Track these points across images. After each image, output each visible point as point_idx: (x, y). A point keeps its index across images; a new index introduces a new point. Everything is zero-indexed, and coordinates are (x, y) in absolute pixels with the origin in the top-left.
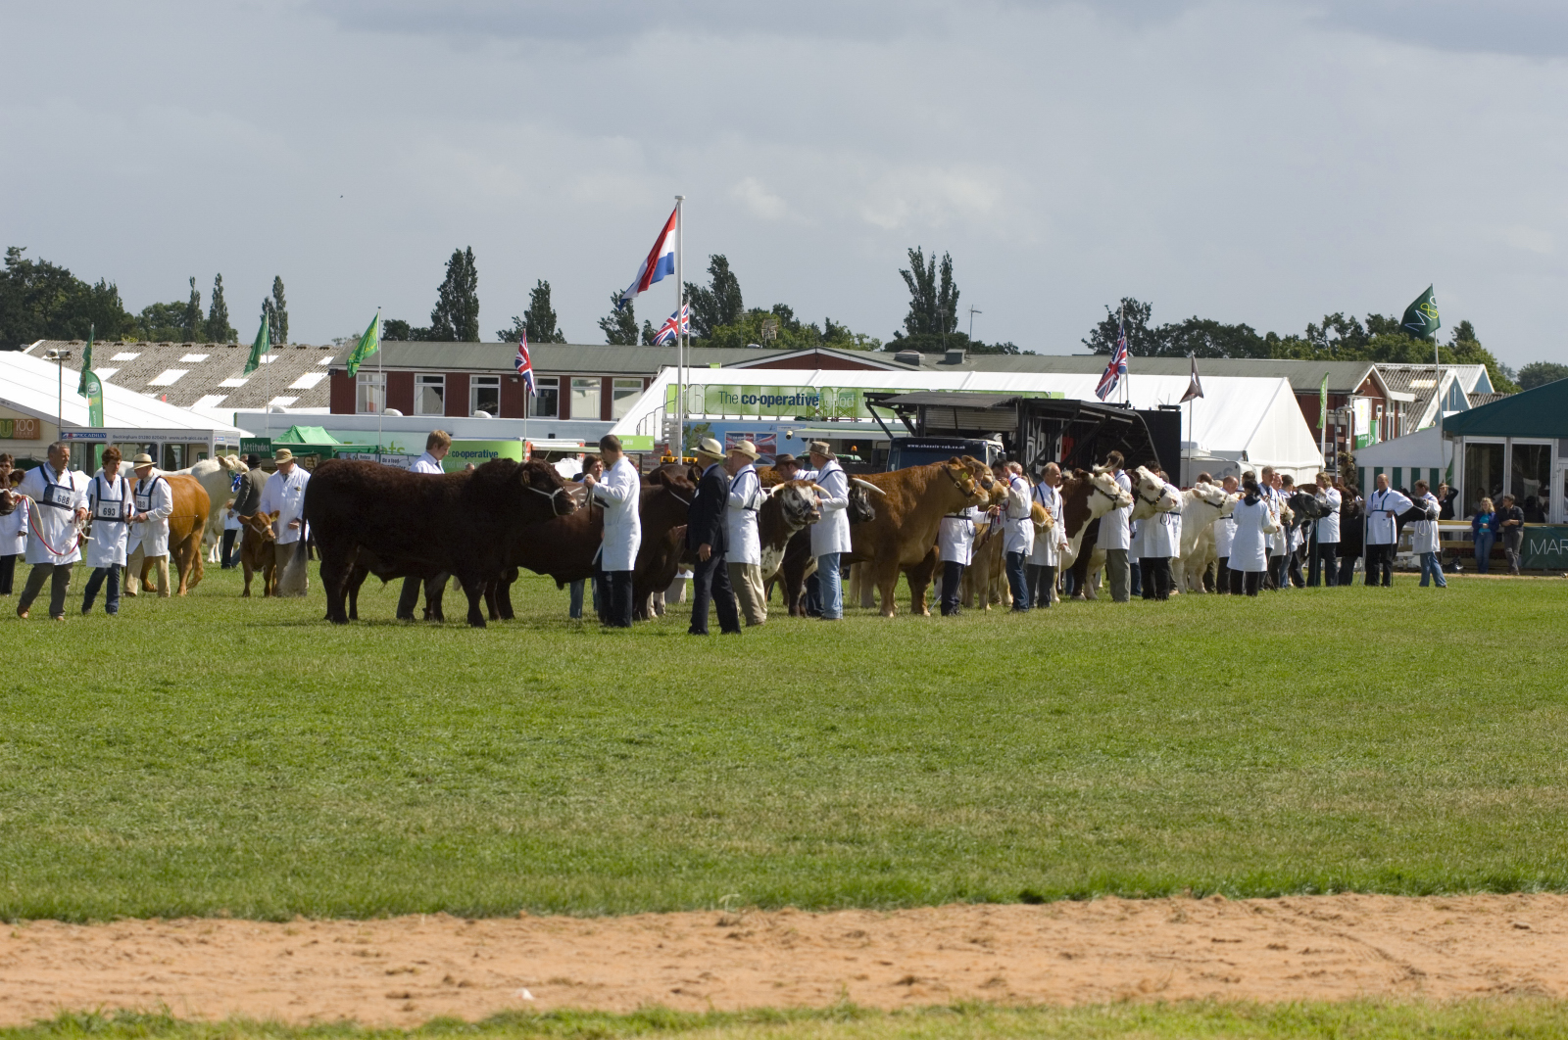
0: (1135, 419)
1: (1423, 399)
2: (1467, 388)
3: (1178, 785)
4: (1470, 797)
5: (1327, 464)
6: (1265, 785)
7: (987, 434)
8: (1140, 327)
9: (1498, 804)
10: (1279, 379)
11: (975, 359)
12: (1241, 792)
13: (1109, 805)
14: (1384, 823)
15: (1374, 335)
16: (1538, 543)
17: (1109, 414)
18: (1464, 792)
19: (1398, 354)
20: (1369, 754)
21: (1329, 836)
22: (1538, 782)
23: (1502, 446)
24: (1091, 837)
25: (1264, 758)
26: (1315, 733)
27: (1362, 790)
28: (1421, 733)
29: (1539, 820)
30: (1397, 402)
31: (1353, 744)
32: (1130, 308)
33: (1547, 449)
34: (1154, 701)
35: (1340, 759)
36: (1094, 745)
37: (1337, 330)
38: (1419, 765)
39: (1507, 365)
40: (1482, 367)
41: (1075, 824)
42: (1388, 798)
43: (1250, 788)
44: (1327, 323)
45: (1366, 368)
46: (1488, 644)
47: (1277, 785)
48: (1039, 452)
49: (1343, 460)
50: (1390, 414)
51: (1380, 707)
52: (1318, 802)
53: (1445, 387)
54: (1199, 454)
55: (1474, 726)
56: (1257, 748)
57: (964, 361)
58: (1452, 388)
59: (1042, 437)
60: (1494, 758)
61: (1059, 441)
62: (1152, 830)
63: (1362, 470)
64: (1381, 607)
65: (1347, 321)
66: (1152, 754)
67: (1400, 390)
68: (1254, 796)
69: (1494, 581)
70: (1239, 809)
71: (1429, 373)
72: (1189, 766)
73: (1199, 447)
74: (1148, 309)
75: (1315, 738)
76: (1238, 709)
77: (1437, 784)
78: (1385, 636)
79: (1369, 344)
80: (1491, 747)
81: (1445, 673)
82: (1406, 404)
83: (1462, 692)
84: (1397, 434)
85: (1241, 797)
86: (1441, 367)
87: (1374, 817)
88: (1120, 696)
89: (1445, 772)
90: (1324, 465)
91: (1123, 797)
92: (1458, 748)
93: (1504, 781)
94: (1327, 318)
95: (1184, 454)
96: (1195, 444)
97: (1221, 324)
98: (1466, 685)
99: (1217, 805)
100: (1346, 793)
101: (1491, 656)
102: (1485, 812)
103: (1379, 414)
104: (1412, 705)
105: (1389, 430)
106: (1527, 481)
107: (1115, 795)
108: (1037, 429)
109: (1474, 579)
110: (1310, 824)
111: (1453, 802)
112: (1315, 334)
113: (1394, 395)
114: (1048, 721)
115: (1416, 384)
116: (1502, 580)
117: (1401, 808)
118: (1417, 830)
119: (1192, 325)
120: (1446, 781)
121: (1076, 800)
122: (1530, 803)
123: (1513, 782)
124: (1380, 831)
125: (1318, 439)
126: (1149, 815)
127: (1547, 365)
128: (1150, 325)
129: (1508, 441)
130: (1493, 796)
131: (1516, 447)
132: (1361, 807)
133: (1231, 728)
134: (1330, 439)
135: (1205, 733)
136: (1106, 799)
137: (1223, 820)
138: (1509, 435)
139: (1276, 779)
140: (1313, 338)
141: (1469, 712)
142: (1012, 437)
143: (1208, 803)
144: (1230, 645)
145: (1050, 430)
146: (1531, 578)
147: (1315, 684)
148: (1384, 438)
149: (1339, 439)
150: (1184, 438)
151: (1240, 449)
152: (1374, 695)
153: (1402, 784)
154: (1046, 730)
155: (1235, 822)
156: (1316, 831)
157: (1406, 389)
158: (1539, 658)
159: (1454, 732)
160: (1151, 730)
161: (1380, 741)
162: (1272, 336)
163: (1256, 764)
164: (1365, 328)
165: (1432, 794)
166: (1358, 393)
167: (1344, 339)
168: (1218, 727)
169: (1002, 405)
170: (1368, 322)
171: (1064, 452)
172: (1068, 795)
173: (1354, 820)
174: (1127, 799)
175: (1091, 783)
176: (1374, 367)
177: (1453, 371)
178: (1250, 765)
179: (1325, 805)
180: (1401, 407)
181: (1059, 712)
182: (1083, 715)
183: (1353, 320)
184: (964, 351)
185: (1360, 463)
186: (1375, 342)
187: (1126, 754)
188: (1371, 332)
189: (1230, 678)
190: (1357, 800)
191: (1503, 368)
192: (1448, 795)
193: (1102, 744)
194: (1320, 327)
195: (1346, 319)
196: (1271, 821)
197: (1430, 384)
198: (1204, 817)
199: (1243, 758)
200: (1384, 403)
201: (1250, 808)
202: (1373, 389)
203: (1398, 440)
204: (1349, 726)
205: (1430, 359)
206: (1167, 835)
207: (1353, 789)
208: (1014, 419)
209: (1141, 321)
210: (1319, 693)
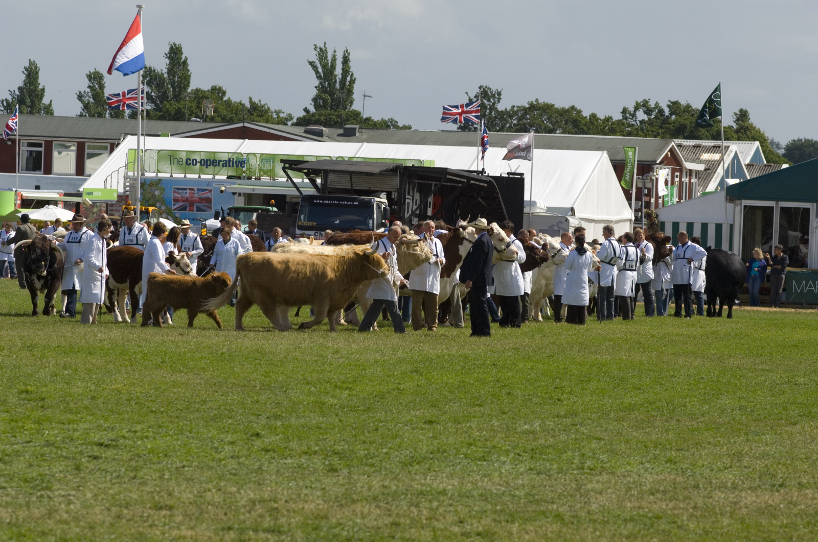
0: (489, 183)
1: (711, 169)
2: (745, 160)
3: (523, 486)
4: (749, 498)
5: (636, 217)
6: (589, 486)
7: (376, 193)
8: (493, 108)
9: (771, 505)
10: (600, 153)
11: (366, 133)
12: (571, 492)
13: (471, 502)
14: (682, 521)
15: (673, 117)
16: (799, 284)
17: (469, 179)
18: (743, 495)
19: (692, 132)
20: (670, 461)
21: (640, 531)
22: (801, 486)
23: (772, 208)
24: (456, 529)
25: (588, 463)
26: (627, 442)
27: (665, 492)
28: (709, 443)
29: (802, 519)
30: (690, 171)
31: (658, 452)
32: (485, 93)
33: (807, 211)
34: (504, 413)
35: (648, 465)
36: (458, 451)
37: (645, 112)
38: (708, 471)
39: (776, 140)
40: (757, 143)
41: (444, 518)
42: (685, 498)
43: (578, 489)
44: (637, 108)
45: (667, 144)
46: (760, 367)
47: (599, 487)
48: (415, 207)
49: (648, 216)
50: (685, 180)
51: (678, 420)
52: (630, 501)
53: (728, 159)
54: (538, 210)
55: (750, 437)
56: (583, 455)
57: (357, 134)
58: (733, 160)
59: (417, 196)
60: (766, 465)
61: (431, 199)
62: (503, 523)
63: (663, 224)
64: (678, 335)
65: (653, 106)
66: (503, 459)
67: (694, 161)
68: (581, 496)
69: (764, 312)
70: (570, 506)
71: (716, 149)
72: (531, 469)
73: (538, 205)
74: (499, 94)
75: (628, 446)
76: (568, 421)
77: (723, 487)
78: (681, 361)
79: (669, 124)
80: (765, 455)
81: (727, 392)
82: (697, 172)
83: (741, 408)
84: (690, 197)
85: (571, 496)
86: (726, 143)
87: (674, 515)
88: (477, 408)
89: (729, 477)
90: (633, 218)
91: (481, 495)
92: (739, 456)
93: (774, 485)
94: (637, 103)
95: (526, 210)
96: (535, 203)
97: (556, 106)
98: (743, 403)
99: (553, 503)
100: (653, 494)
101: (763, 378)
102: (761, 511)
103: (677, 180)
104: (702, 419)
105: (685, 192)
106: (791, 233)
107: (475, 493)
108: (413, 190)
109: (749, 311)
110: (625, 520)
111: (735, 503)
112: (628, 115)
113: (689, 165)
114: (422, 429)
115: (705, 156)
116: (770, 312)
117: (695, 508)
118: (707, 526)
119: (533, 107)
120: (729, 484)
121: (445, 497)
122: (796, 504)
123: (781, 486)
124: (680, 527)
125: (629, 198)
126: (501, 511)
127: (806, 141)
128: (501, 107)
129: (777, 204)
130: (767, 498)
131: (782, 209)
132: (664, 507)
133: (563, 437)
134: (638, 198)
135: (543, 441)
136: (468, 497)
137: (558, 517)
138: (777, 200)
139: (598, 482)
140: (626, 118)
141: (747, 425)
142: (394, 196)
143: (546, 501)
144: (562, 366)
145: (424, 191)
146: (793, 310)
147: (627, 400)
148: (680, 198)
149: (645, 199)
150: (527, 197)
151: (569, 206)
152: (673, 411)
153: (696, 487)
154: (421, 437)
155: (567, 519)
156: (630, 526)
157: (697, 160)
158: (801, 380)
159: (735, 443)
160: (502, 438)
161: (678, 450)
162: (593, 116)
163: (583, 468)
164: (667, 112)
165: (719, 495)
166: (661, 163)
167: (650, 119)
168: (553, 437)
169: (387, 171)
170: (669, 106)
171: (434, 208)
172: (439, 493)
173: (658, 518)
174: (484, 497)
175: (456, 484)
176: (673, 143)
177: (734, 147)
178: (578, 469)
179: (637, 504)
180: (694, 174)
181: (431, 422)
182: (449, 424)
183: (657, 103)
184: (357, 127)
185: (662, 218)
186: (674, 123)
187: (483, 459)
188: (671, 114)
189: (562, 395)
190: (661, 500)
191: (772, 143)
192: (731, 497)
193: (464, 450)
194: (632, 109)
195: (652, 104)
196: (596, 517)
197: (717, 156)
198: (543, 513)
199: (572, 463)
200: (681, 171)
201: (579, 506)
202: (673, 161)
203: (691, 202)
204: (654, 437)
205: (717, 137)
206: (515, 528)
207: (658, 491)
208: (396, 181)
209: (494, 104)
210: (631, 408)
